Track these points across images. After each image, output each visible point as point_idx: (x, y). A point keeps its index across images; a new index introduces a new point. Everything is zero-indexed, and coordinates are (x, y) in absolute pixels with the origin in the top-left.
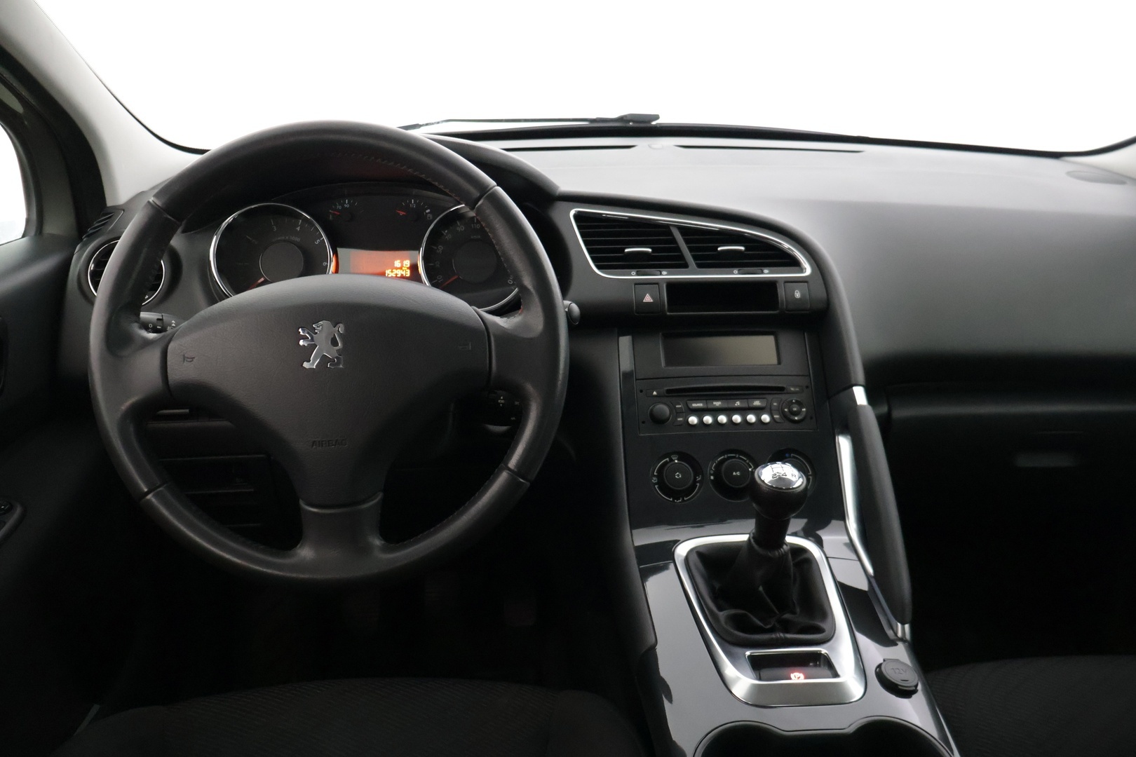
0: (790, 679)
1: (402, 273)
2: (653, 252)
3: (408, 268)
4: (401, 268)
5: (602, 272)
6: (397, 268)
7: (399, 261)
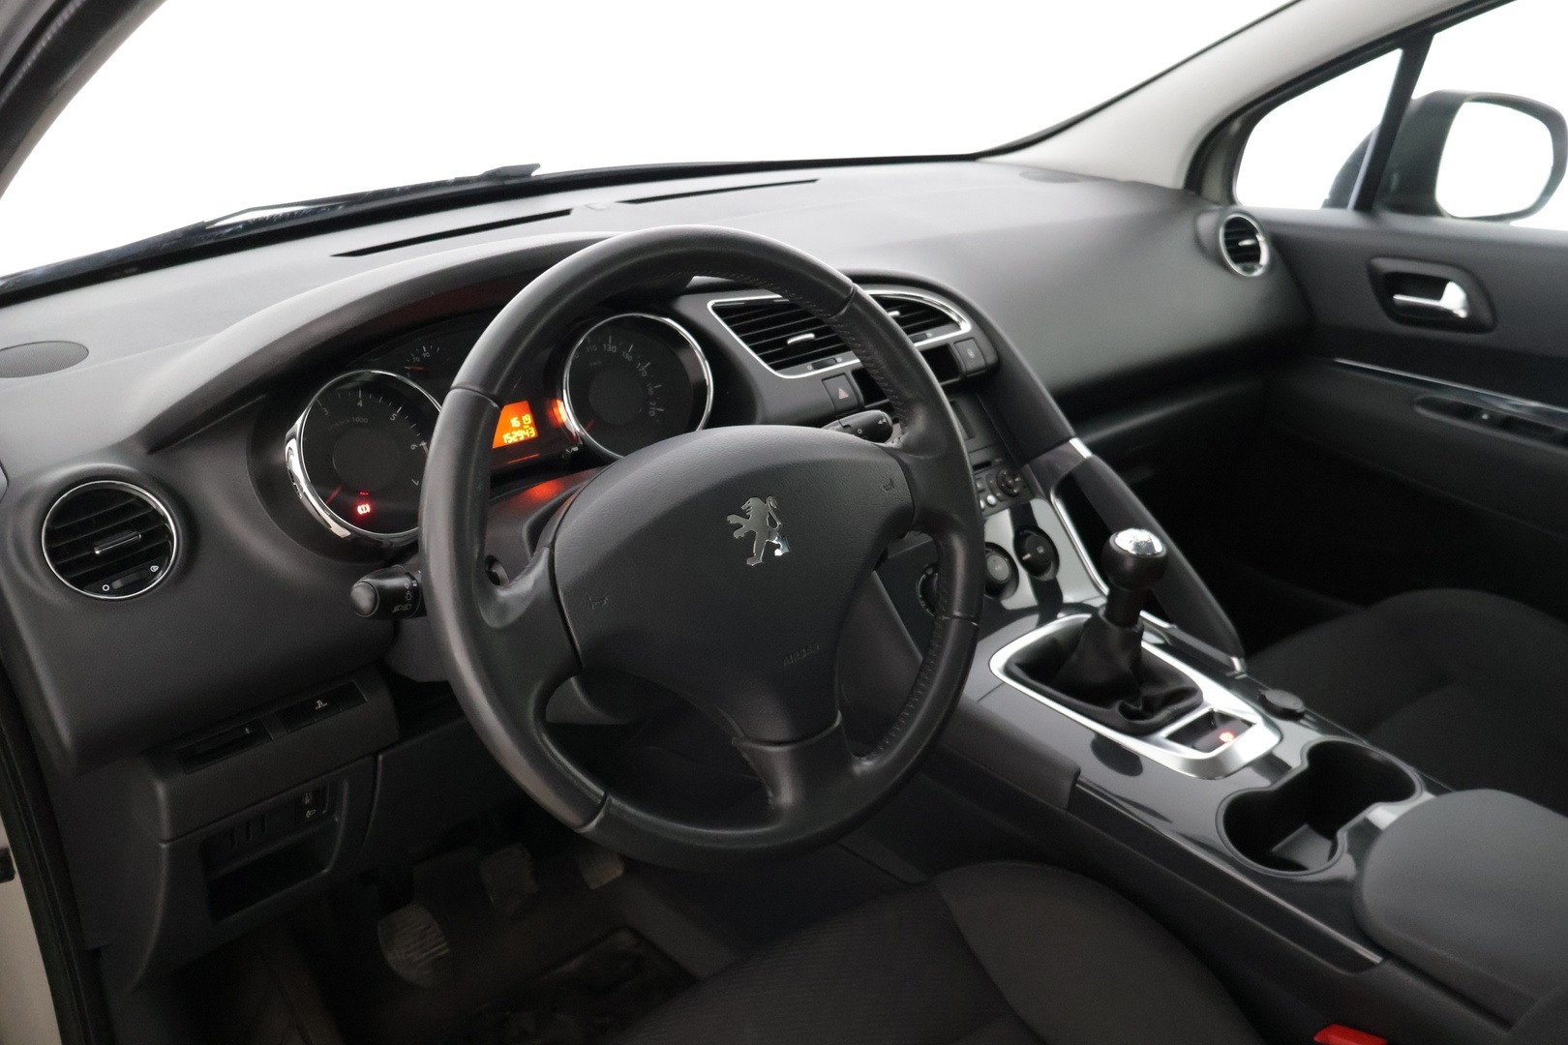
0: (1222, 743)
1: (527, 433)
2: (817, 336)
3: (530, 425)
4: (521, 427)
5: (783, 373)
6: (516, 429)
7: (516, 418)
